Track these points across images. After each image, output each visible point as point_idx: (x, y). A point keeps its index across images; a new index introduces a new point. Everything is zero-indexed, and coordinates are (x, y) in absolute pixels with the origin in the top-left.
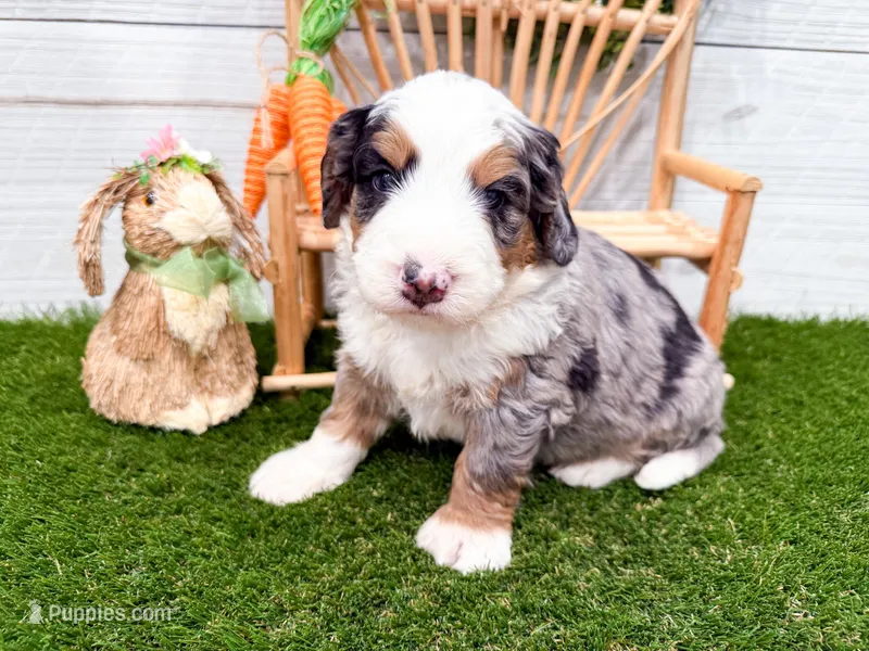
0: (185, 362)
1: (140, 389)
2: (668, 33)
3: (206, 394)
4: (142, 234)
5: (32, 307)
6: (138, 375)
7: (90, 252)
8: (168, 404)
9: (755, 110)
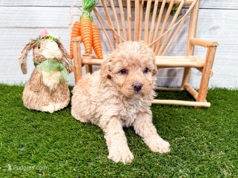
0: (48, 93)
1: (36, 100)
2: (191, 4)
3: (54, 102)
4: (37, 57)
5: (17, 82)
6: (35, 96)
7: (23, 61)
8: (43, 104)
9: (219, 27)
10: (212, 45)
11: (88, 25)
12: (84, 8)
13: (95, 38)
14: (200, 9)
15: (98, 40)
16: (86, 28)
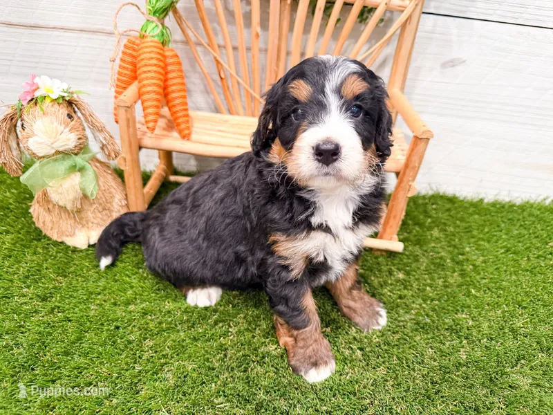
2: (402, 11)
3: (86, 228)
9: (464, 61)
10: (421, 135)
11: (154, 62)
12: (150, 10)
13: (174, 88)
14: (424, 15)
15: (180, 91)
16: (150, 68)
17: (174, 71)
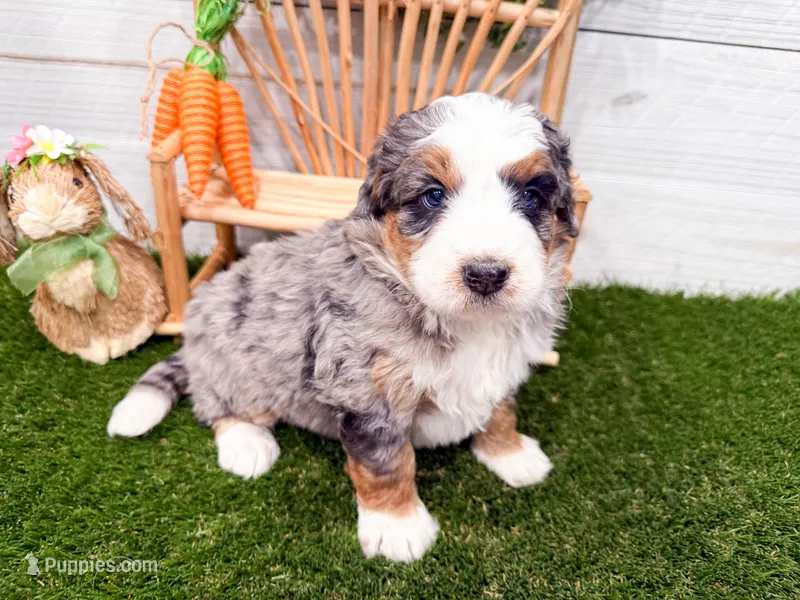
2: (549, 27)
3: (105, 335)
9: (644, 97)
11: (203, 101)
12: (198, 32)
13: (231, 137)
14: (581, 33)
15: (239, 141)
16: (196, 110)
17: (231, 114)
